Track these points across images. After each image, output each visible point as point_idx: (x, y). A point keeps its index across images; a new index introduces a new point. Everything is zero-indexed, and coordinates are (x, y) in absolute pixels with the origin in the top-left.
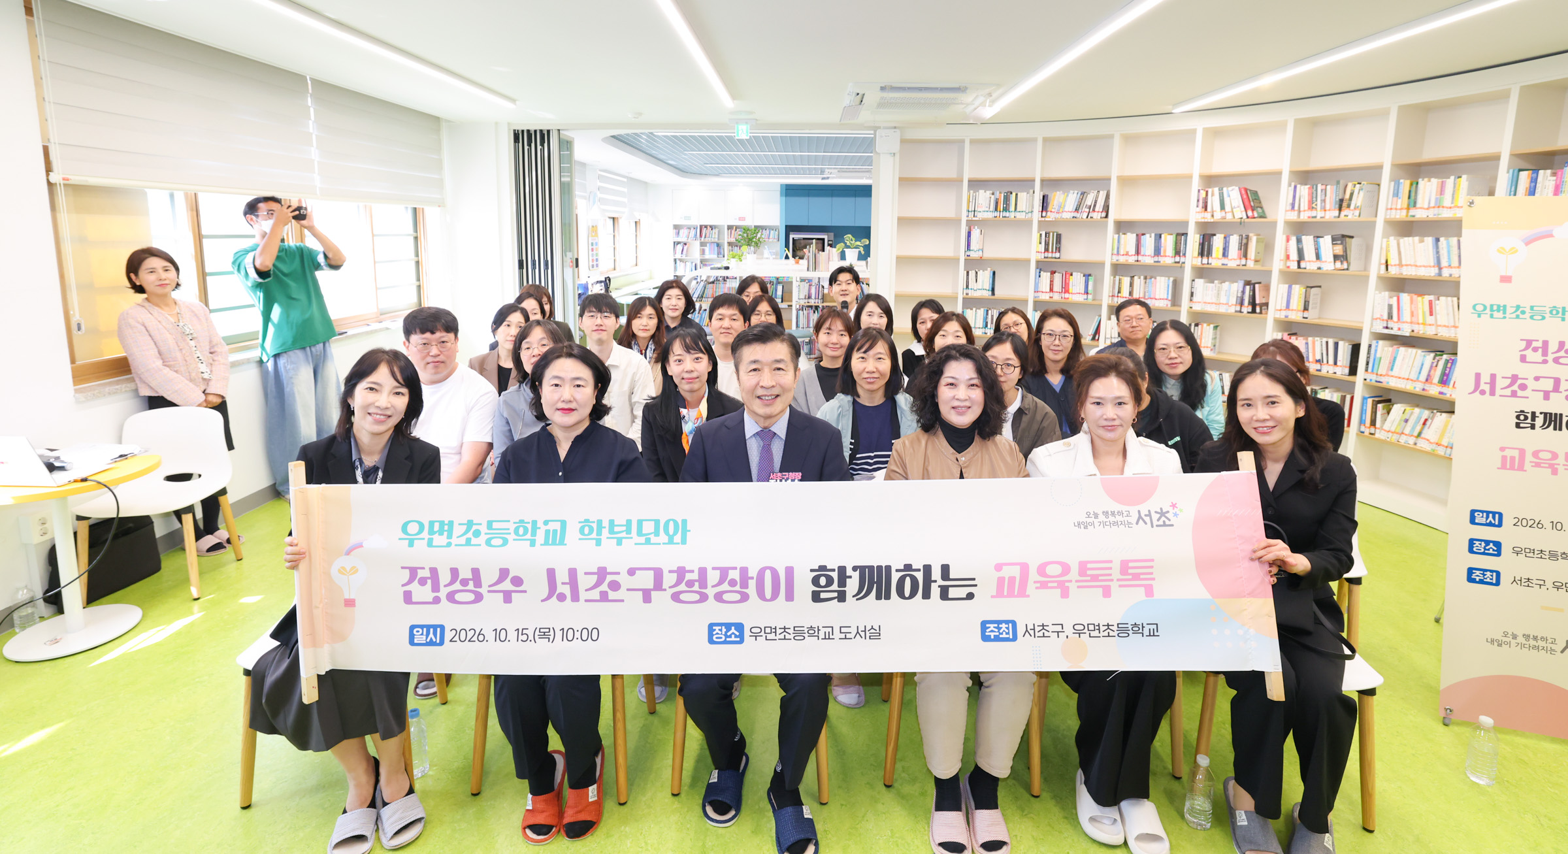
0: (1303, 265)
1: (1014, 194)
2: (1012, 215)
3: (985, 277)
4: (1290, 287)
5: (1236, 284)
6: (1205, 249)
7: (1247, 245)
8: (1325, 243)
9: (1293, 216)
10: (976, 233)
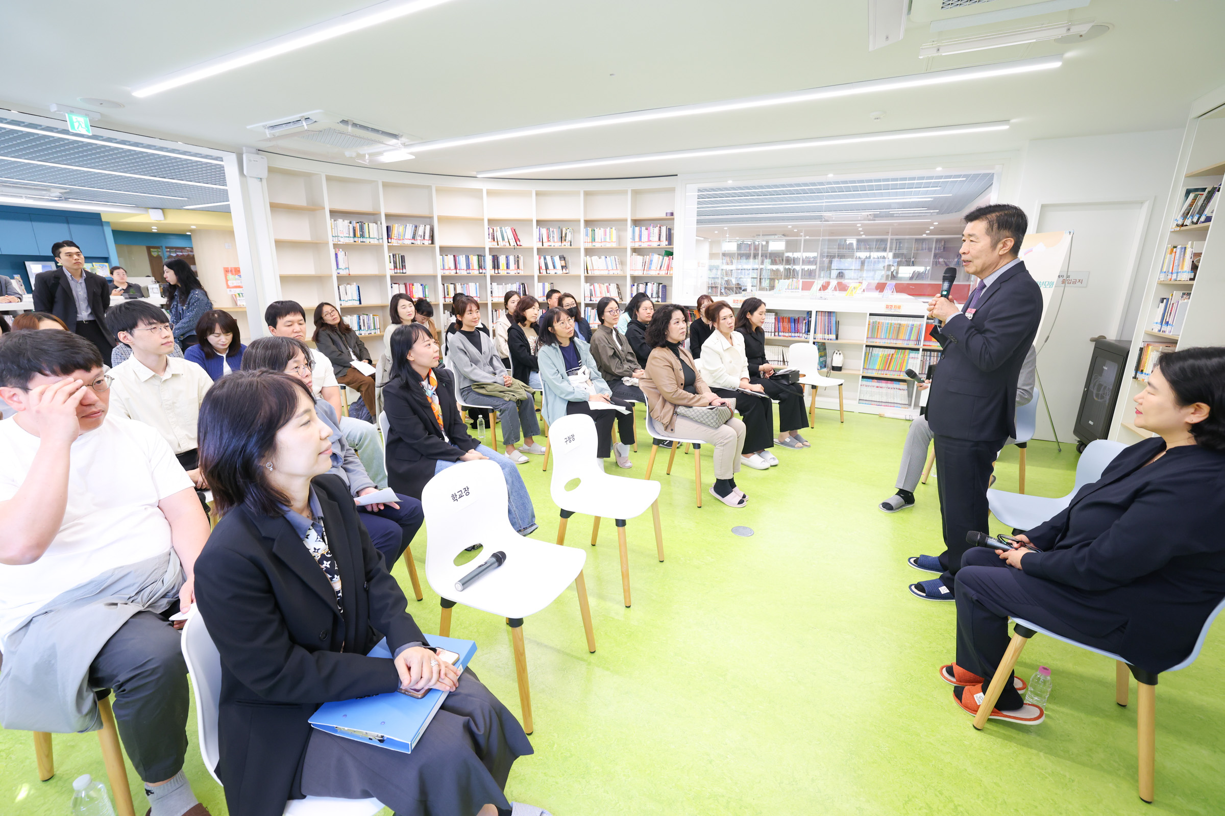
0: (548, 272)
1: (367, 224)
2: (367, 241)
3: (352, 289)
4: (544, 284)
5: (515, 285)
6: (496, 265)
7: (518, 261)
8: (557, 259)
9: (540, 245)
10: (341, 254)
